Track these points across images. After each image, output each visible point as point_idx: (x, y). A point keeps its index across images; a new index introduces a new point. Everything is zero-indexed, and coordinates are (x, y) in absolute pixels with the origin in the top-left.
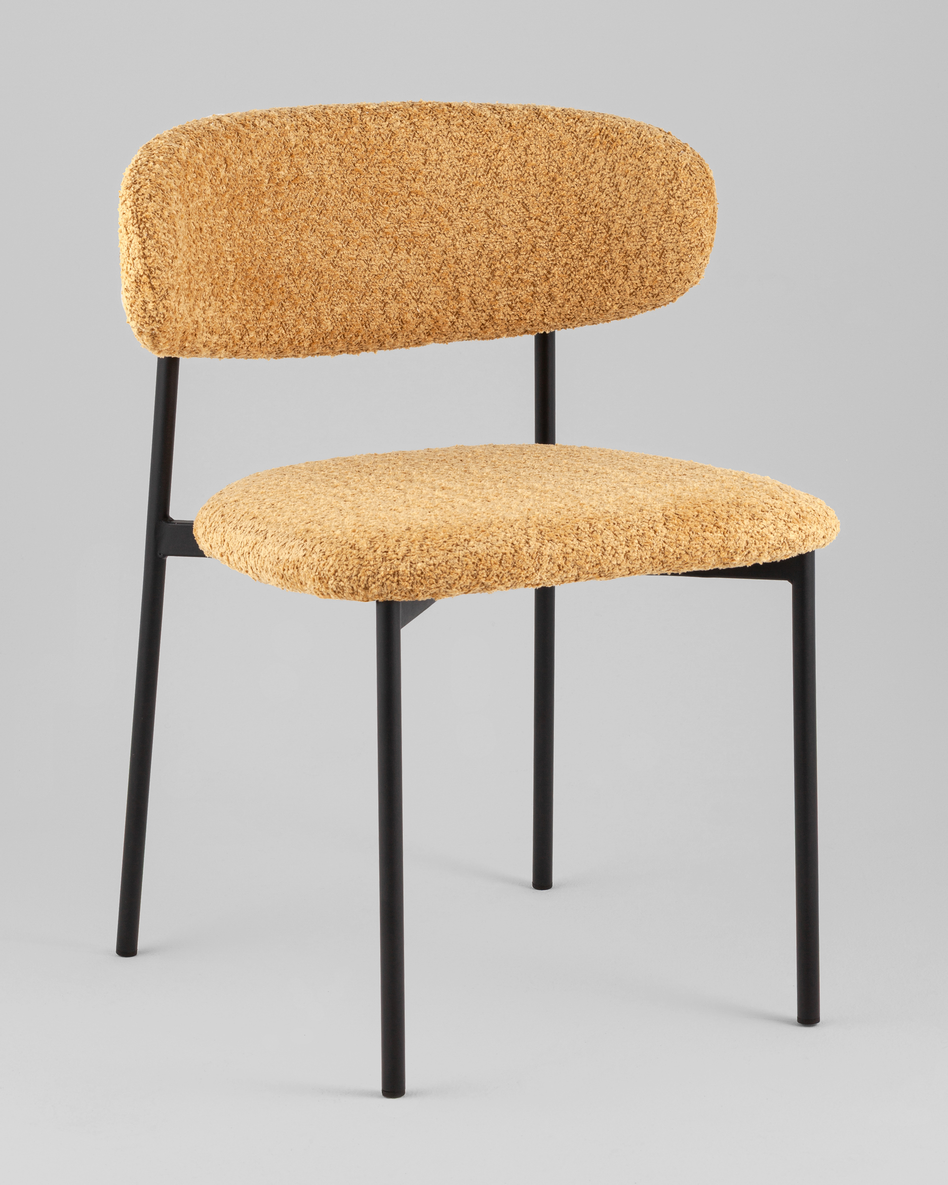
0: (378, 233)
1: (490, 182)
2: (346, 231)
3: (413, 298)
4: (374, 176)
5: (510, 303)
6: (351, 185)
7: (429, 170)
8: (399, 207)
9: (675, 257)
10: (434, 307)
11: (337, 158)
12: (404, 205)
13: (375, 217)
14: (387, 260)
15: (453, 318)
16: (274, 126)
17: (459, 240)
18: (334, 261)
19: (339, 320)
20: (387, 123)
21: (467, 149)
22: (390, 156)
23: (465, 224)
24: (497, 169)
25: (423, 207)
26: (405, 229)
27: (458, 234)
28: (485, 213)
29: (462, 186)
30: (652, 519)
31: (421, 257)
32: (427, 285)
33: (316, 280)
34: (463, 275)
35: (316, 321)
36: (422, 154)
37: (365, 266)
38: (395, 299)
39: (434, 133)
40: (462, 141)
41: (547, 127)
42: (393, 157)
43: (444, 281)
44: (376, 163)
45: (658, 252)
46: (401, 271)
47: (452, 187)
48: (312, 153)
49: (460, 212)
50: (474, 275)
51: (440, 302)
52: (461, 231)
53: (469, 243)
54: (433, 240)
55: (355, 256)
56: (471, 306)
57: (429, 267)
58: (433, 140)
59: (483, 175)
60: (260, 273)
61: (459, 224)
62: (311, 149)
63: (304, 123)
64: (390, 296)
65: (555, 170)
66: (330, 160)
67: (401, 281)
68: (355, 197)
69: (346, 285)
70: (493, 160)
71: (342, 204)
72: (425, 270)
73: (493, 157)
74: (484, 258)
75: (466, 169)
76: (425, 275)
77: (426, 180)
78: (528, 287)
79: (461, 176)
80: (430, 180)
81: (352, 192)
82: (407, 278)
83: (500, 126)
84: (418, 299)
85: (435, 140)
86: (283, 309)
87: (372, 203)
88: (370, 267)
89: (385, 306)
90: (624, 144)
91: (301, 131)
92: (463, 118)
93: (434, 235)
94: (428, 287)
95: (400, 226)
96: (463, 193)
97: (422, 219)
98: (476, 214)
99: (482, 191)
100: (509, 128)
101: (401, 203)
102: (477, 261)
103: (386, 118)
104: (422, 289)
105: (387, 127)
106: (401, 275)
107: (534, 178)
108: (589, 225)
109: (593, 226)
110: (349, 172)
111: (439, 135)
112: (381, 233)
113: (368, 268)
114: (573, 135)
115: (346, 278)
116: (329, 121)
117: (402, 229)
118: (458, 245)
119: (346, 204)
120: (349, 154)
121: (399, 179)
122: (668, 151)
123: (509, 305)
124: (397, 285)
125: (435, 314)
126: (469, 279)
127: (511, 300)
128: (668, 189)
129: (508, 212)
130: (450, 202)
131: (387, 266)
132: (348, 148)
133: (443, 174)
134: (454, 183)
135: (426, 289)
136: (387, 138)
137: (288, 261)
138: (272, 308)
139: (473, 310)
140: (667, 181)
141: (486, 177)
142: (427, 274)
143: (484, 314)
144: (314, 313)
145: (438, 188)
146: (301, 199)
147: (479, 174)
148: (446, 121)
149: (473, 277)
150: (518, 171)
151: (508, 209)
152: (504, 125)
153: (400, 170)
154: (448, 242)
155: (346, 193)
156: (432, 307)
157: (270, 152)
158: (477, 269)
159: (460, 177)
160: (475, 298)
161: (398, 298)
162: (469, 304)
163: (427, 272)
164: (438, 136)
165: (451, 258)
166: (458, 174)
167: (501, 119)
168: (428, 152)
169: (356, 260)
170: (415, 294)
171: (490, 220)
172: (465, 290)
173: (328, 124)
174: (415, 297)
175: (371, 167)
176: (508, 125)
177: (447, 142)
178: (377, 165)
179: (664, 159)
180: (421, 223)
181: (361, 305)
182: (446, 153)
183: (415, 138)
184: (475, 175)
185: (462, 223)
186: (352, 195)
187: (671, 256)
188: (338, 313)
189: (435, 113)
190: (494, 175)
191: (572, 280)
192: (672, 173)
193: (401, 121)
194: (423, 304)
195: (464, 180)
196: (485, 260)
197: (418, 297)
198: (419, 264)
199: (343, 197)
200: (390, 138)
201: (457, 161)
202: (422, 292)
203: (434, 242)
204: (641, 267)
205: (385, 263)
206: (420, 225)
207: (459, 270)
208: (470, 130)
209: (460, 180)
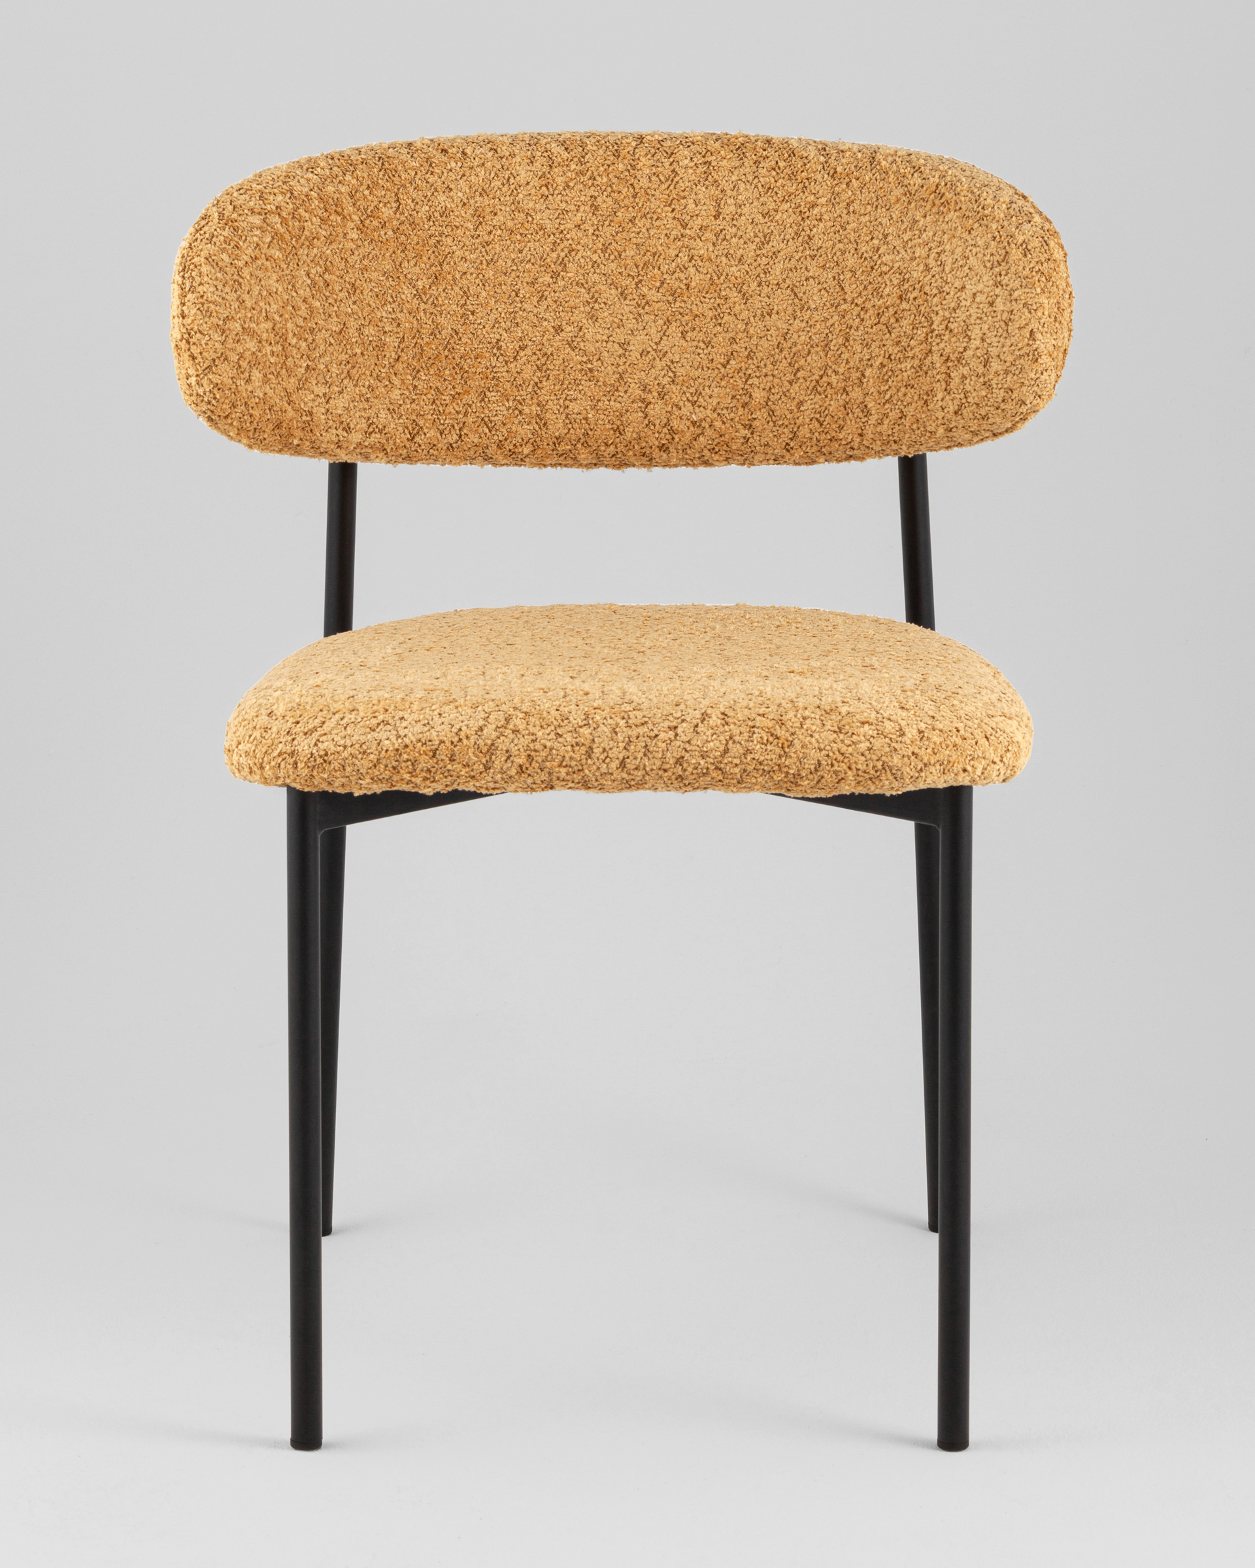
0: (643, 308)
1: (801, 248)
2: (595, 302)
3: (688, 400)
4: (644, 230)
5: (818, 416)
6: (610, 241)
7: (721, 227)
8: (676, 275)
9: (1000, 368)
10: (719, 414)
11: (590, 203)
12: (682, 272)
13: (640, 285)
14: (652, 344)
15: (746, 432)
16: (496, 155)
17: (754, 324)
18: (573, 341)
19: (578, 421)
20: (671, 160)
21: (775, 201)
22: (670, 205)
23: (763, 304)
24: (811, 230)
25: (709, 276)
26: (683, 305)
27: (754, 317)
28: (792, 290)
29: (764, 251)
30: (683, 718)
31: (702, 345)
32: (707, 383)
33: (544, 365)
34: (758, 374)
35: (541, 420)
36: (714, 204)
37: (621, 351)
38: (663, 398)
39: (734, 178)
40: (770, 191)
41: (878, 177)
42: (673, 206)
43: (731, 381)
44: (648, 213)
45: (982, 358)
46: (672, 362)
47: (750, 251)
48: (553, 195)
49: (759, 286)
50: (773, 376)
51: (727, 408)
52: (759, 312)
53: (768, 330)
54: (720, 321)
55: (605, 338)
56: (770, 419)
57: (712, 360)
58: (731, 186)
59: (793, 239)
60: (449, 350)
61: (756, 303)
62: (551, 190)
63: (545, 154)
64: (655, 394)
65: (881, 237)
66: (579, 206)
67: (671, 374)
68: (612, 257)
69: (589, 375)
70: (808, 217)
71: (593, 267)
72: (705, 363)
73: (807, 215)
74: (785, 352)
75: (772, 228)
76: (706, 369)
77: (717, 240)
78: (839, 395)
79: (765, 237)
80: (723, 240)
81: (609, 251)
82: (681, 371)
83: (822, 172)
84: (696, 402)
85: (734, 187)
86: (486, 400)
87: (637, 267)
88: (627, 353)
89: (646, 407)
90: (958, 208)
91: (538, 164)
92: (777, 159)
93: (722, 315)
94: (710, 387)
95: (675, 301)
96: (764, 261)
97: (707, 293)
98: (779, 290)
99: (790, 260)
100: (832, 176)
101: (680, 269)
102: (777, 356)
103: (672, 153)
104: (701, 388)
105: (671, 164)
106: (672, 367)
107: (856, 246)
108: (910, 315)
109: (915, 316)
110: (607, 223)
111: (740, 180)
112: (647, 307)
113: (624, 355)
114: (906, 189)
115: (589, 366)
116: (586, 154)
117: (678, 305)
118: (751, 331)
119: (598, 266)
120: (609, 199)
121: (680, 237)
122: (1006, 223)
123: (817, 419)
124: (666, 380)
125: (718, 424)
126: (765, 381)
127: (820, 413)
128: (995, 273)
129: (820, 291)
130: (747, 273)
131: (653, 353)
132: (609, 189)
133: (740, 233)
134: (755, 247)
135: (706, 388)
136: (667, 181)
137: (498, 337)
138: (466, 399)
139: (771, 424)
140: (996, 263)
141: (796, 241)
142: (708, 368)
143: (786, 430)
144: (535, 409)
145: (732, 252)
146: (529, 256)
147: (788, 237)
148: (755, 163)
149: (771, 378)
150: (837, 235)
151: (820, 286)
152: (827, 172)
153: (681, 224)
154: (739, 326)
155: (599, 251)
156: (715, 415)
157: (483, 189)
158: (776, 367)
159: (763, 239)
160: (773, 407)
161: (665, 397)
162: (765, 415)
163: (708, 365)
164: (739, 182)
165: (743, 349)
166: (760, 235)
167: (826, 162)
168: (723, 202)
169: (607, 342)
170: (691, 394)
171: (796, 301)
172: (758, 395)
173: (583, 157)
174: (691, 399)
175: (641, 218)
176: (832, 172)
177: (751, 191)
178: (649, 216)
179: (997, 233)
180: (705, 297)
181: (612, 403)
182: (748, 205)
183: (707, 183)
184: (782, 236)
185: (761, 301)
186: (609, 255)
187: (995, 366)
188: (575, 411)
189: (744, 151)
190: (806, 238)
191: (890, 387)
192: (1004, 251)
193: (691, 159)
194: (702, 409)
195: (768, 243)
196: (787, 356)
197: (695, 398)
198: (699, 354)
199: (595, 257)
200: (672, 180)
201: (761, 218)
202: (701, 393)
203: (720, 324)
204: (964, 377)
205: (650, 349)
206: (703, 299)
207: (752, 366)
208: (782, 176)
209: (763, 244)
